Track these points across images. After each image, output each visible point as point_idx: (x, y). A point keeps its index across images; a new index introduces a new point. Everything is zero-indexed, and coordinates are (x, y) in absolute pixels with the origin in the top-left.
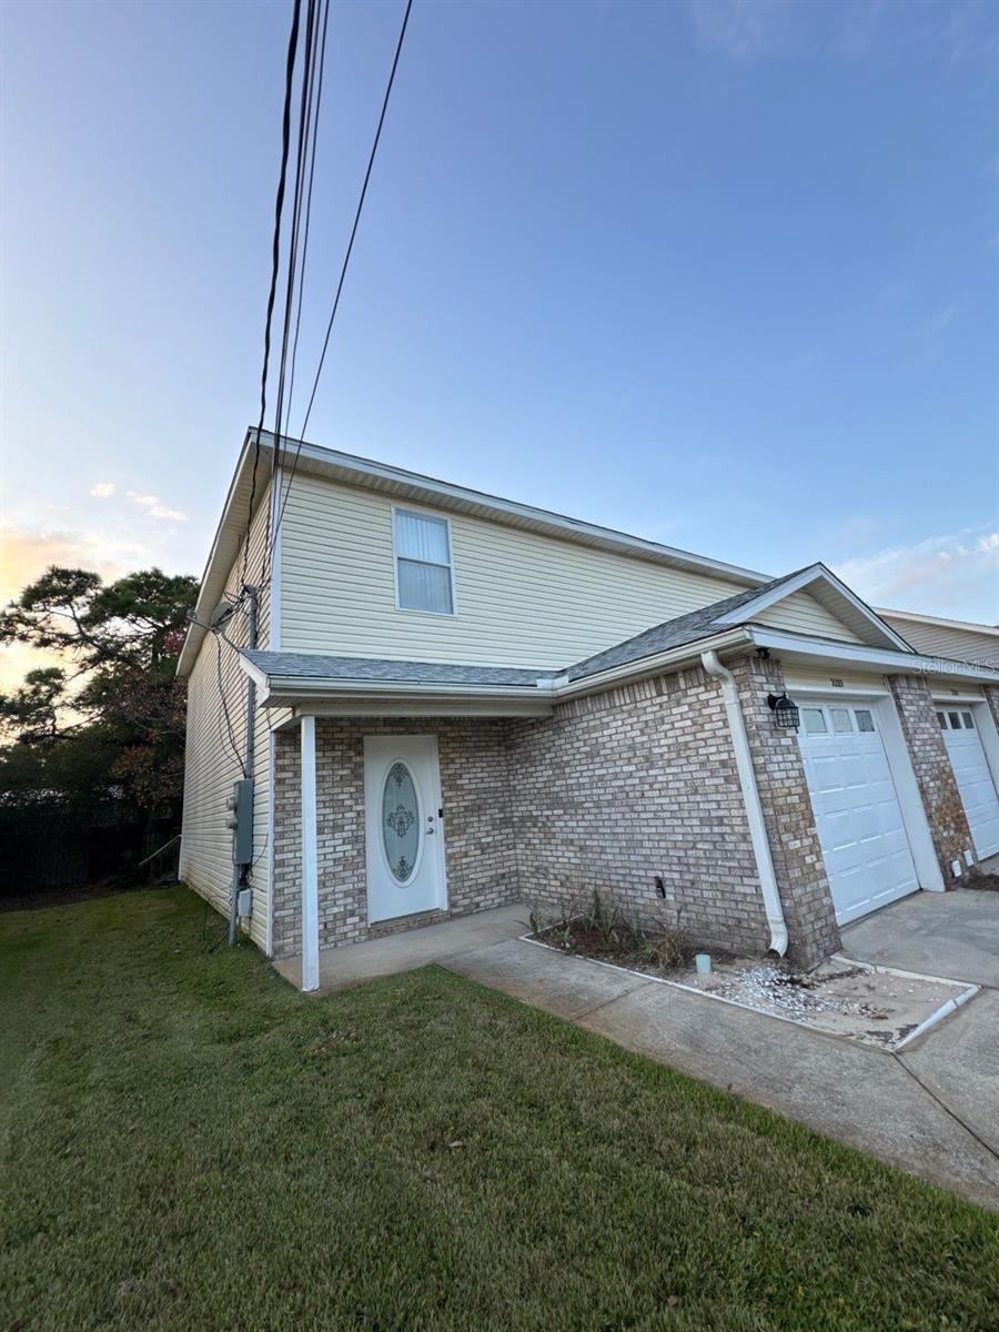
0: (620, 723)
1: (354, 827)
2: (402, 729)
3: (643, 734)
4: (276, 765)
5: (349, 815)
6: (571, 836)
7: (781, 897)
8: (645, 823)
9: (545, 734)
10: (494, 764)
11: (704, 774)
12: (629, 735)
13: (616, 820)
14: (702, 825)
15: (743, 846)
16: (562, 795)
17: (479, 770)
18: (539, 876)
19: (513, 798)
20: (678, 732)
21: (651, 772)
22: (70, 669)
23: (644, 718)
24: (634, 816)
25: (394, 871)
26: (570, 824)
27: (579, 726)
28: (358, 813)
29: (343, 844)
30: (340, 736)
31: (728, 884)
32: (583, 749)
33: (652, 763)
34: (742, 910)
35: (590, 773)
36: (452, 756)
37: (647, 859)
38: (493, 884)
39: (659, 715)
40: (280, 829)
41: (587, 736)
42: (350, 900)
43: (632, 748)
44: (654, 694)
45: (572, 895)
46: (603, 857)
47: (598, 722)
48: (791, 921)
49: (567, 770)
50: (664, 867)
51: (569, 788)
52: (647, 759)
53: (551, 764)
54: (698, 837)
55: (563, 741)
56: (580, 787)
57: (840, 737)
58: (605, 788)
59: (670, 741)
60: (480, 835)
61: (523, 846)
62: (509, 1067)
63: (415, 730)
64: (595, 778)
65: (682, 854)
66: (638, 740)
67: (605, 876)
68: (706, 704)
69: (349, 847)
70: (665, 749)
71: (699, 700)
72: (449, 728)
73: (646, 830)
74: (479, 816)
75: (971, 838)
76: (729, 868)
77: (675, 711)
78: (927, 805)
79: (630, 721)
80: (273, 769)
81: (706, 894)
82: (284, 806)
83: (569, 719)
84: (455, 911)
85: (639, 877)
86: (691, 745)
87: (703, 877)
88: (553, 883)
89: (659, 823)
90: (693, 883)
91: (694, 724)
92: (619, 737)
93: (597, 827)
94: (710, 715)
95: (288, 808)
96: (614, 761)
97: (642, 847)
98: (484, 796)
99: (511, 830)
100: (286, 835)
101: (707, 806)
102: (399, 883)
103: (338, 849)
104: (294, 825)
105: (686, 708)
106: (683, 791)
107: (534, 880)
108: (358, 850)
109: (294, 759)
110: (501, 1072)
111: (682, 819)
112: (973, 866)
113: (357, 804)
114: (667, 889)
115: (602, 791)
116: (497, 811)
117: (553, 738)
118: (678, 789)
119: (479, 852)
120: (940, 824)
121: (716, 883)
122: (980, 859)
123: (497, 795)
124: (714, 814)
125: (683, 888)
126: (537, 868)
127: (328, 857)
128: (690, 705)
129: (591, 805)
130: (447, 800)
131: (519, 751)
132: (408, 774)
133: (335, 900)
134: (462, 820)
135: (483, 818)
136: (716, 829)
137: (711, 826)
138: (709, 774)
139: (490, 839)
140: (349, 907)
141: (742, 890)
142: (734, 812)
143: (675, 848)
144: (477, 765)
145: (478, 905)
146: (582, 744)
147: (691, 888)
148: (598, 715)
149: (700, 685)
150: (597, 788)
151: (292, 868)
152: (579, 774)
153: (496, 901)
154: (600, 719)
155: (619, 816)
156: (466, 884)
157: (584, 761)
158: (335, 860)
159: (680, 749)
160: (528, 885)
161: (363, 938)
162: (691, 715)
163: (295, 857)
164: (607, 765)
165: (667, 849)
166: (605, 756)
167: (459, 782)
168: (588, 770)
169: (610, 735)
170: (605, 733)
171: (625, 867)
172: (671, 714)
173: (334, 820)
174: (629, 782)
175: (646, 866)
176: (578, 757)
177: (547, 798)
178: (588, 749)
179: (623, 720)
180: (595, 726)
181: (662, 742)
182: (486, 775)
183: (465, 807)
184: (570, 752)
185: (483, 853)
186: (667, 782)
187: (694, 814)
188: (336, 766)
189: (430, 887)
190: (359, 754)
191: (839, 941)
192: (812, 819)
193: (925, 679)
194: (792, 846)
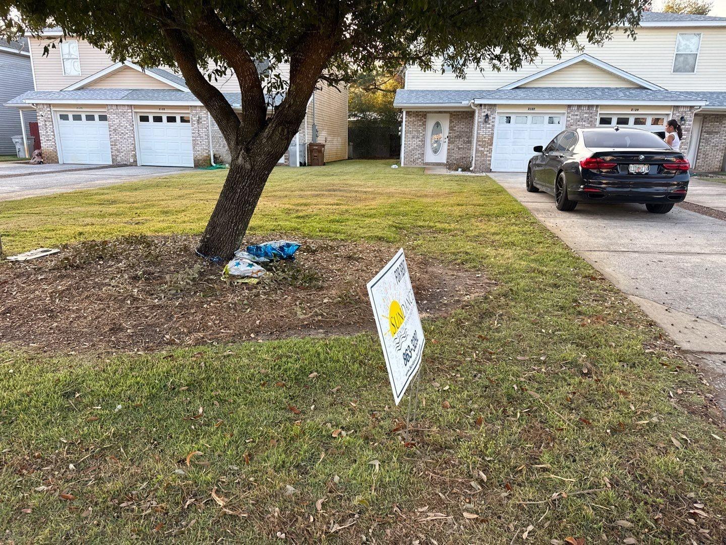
2: (438, 112)
4: (405, 120)
17: (462, 125)
25: (433, 151)
30: (420, 113)
36: (453, 120)
60: (459, 144)
63: (442, 113)
69: (421, 142)
72: (453, 113)
74: (459, 139)
84: (448, 164)
95: (407, 131)
98: (462, 133)
102: (434, 155)
104: (408, 135)
108: (423, 144)
109: (409, 119)
113: (424, 131)
130: (449, 133)
132: (440, 125)
133: (416, 155)
134: (454, 140)
139: (462, 146)
140: (419, 157)
156: (452, 157)
158: (417, 145)
161: (422, 164)
167: (455, 128)
173: (417, 135)
183: (456, 136)
185: (459, 150)
188: (419, 122)
189: (442, 157)
190: (425, 118)
191: (490, 171)
192: (491, 145)
193: (597, 106)
194: (480, 149)
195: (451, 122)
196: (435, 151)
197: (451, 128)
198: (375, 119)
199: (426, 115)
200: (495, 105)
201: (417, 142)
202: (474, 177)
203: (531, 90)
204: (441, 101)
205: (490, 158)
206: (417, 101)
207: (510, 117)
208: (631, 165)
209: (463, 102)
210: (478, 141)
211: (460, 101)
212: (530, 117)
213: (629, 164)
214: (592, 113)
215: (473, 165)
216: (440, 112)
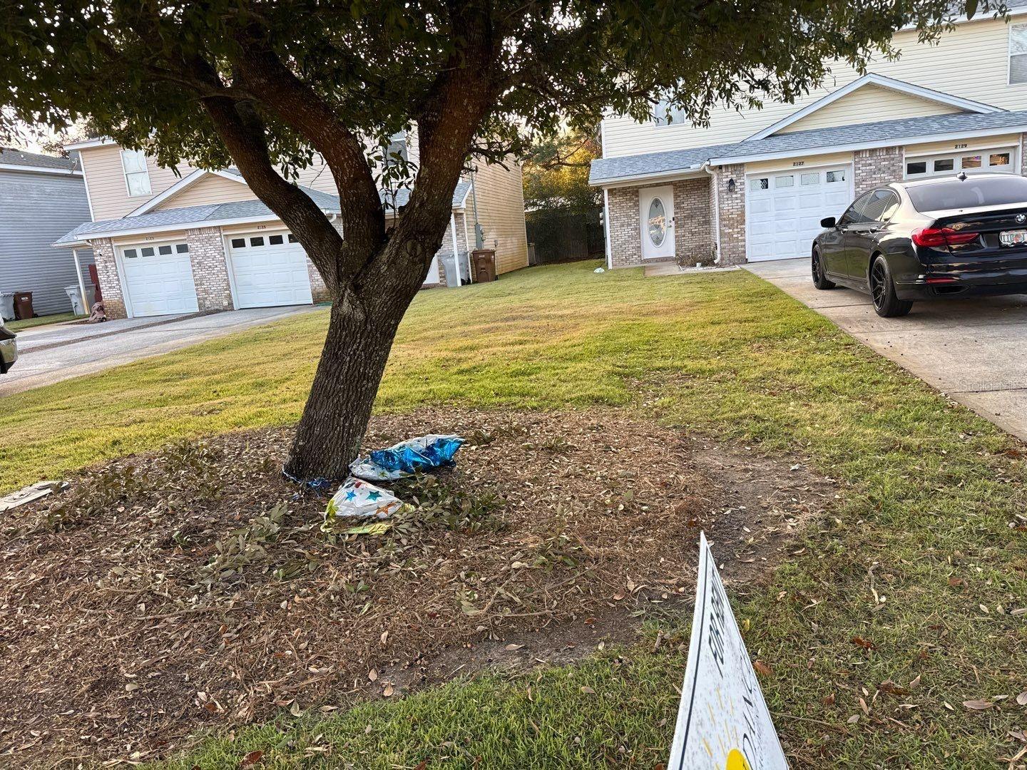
5: (633, 220)
10: (701, 196)
17: (693, 199)
19: (710, 212)
25: (654, 241)
28: (638, 219)
29: (631, 230)
30: (629, 190)
36: (679, 193)
38: (697, 248)
42: (635, 250)
60: (692, 228)
63: (662, 186)
69: (634, 232)
74: (691, 220)
84: (678, 257)
98: (695, 211)
99: (708, 226)
102: (656, 247)
108: (638, 233)
113: (637, 215)
116: (701, 217)
119: (690, 235)
123: (702, 210)
130: (676, 213)
132: (660, 202)
133: (629, 249)
134: (684, 222)
135: (694, 221)
139: (697, 230)
144: (690, 198)
156: (684, 247)
158: (628, 236)
161: (639, 263)
167: (683, 205)
173: (627, 222)
182: (697, 201)
183: (686, 216)
188: (628, 202)
189: (669, 248)
190: (637, 196)
191: (746, 261)
192: (743, 222)
193: (901, 147)
194: (726, 231)
195: (676, 196)
196: (658, 241)
197: (677, 206)
198: (563, 205)
199: (637, 191)
200: (742, 165)
201: (628, 231)
202: (723, 274)
203: (794, 137)
204: (659, 169)
205: (743, 243)
206: (623, 173)
207: (767, 180)
208: (1003, 233)
209: (692, 167)
210: (721, 220)
211: (688, 166)
212: (797, 176)
213: (999, 232)
214: (893, 159)
215: (719, 256)
216: (657, 185)
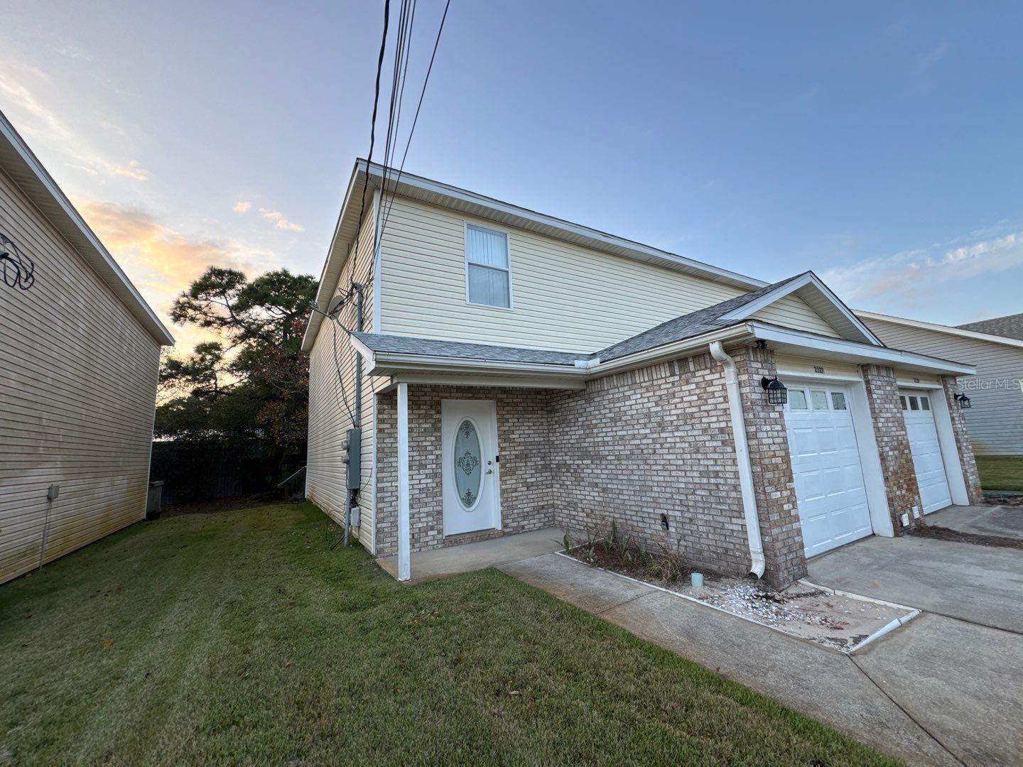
0: (639, 396)
1: (434, 466)
2: (470, 395)
3: (657, 405)
4: (378, 418)
5: (430, 457)
6: (597, 481)
7: (762, 534)
8: (655, 473)
9: (579, 403)
10: (538, 424)
11: (705, 438)
12: (645, 405)
13: (632, 470)
14: (701, 476)
15: (734, 494)
16: (590, 449)
17: (527, 428)
18: (570, 509)
19: (552, 450)
20: (686, 405)
21: (662, 435)
22: (226, 344)
23: (658, 393)
24: (648, 467)
25: (462, 499)
26: (596, 471)
27: (606, 397)
28: (437, 456)
29: (426, 478)
30: (425, 398)
31: (720, 522)
32: (608, 415)
33: (663, 427)
34: (729, 542)
35: (614, 434)
36: (507, 416)
37: (655, 500)
38: (535, 513)
39: (671, 391)
40: (381, 465)
41: (612, 405)
42: (430, 519)
43: (648, 415)
44: (668, 374)
45: (596, 524)
46: (621, 497)
47: (621, 395)
48: (768, 553)
49: (595, 431)
50: (669, 507)
51: (596, 444)
52: (660, 424)
53: (582, 425)
54: (698, 486)
55: (593, 409)
56: (605, 444)
57: (818, 413)
58: (624, 445)
59: (679, 412)
60: (526, 476)
61: (558, 486)
62: (551, 644)
63: (479, 396)
64: (617, 438)
65: (683, 497)
66: (652, 410)
67: (622, 512)
68: (711, 383)
69: (430, 481)
70: (675, 418)
71: (704, 381)
72: (505, 396)
73: (656, 479)
74: (526, 462)
75: (919, 497)
76: (721, 510)
77: (684, 388)
78: (885, 470)
79: (648, 394)
80: (376, 422)
81: (701, 529)
82: (383, 448)
83: (598, 392)
84: (506, 530)
85: (649, 513)
86: (696, 415)
87: (699, 516)
88: (581, 514)
89: (666, 473)
90: (691, 520)
91: (699, 399)
92: (638, 407)
93: (617, 475)
94: (713, 393)
95: (386, 450)
96: (633, 425)
97: (651, 491)
98: (530, 448)
99: (549, 474)
100: (385, 470)
101: (706, 462)
102: (467, 509)
103: (422, 481)
104: (391, 462)
105: (693, 386)
106: (687, 450)
107: (566, 511)
108: (437, 484)
109: (391, 415)
110: (545, 647)
111: (685, 471)
112: (918, 519)
113: (436, 449)
114: (670, 524)
115: (622, 448)
116: (539, 459)
117: (585, 406)
118: (683, 448)
119: (525, 489)
120: (895, 485)
121: (710, 521)
122: (925, 513)
123: (540, 447)
124: (711, 468)
125: (683, 523)
126: (569, 503)
127: (415, 487)
128: (697, 384)
129: (613, 458)
130: (502, 449)
131: (557, 414)
132: (474, 429)
133: (420, 518)
134: (513, 465)
135: (529, 464)
136: (712, 481)
137: (708, 478)
138: (709, 438)
139: (533, 480)
140: (430, 524)
141: (731, 528)
142: (728, 468)
143: (678, 493)
144: (525, 424)
145: (523, 527)
146: (608, 411)
147: (689, 523)
148: (621, 389)
149: (706, 368)
150: (618, 445)
151: (390, 494)
152: (604, 434)
153: (537, 525)
154: (623, 392)
155: (635, 467)
156: (515, 511)
157: (609, 425)
158: (420, 489)
159: (687, 418)
160: (561, 515)
161: (440, 546)
162: (697, 391)
163: (392, 486)
164: (628, 428)
165: (672, 493)
166: (626, 421)
167: (512, 436)
168: (612, 431)
169: (631, 406)
170: (627, 403)
171: (638, 506)
172: (681, 391)
173: (419, 461)
174: (645, 441)
175: (654, 505)
176: (604, 421)
177: (578, 451)
178: (612, 415)
179: (641, 394)
180: (618, 398)
181: (673, 412)
182: (532, 432)
183: (515, 455)
184: (599, 417)
185: (528, 490)
186: (675, 443)
187: (695, 468)
188: (421, 421)
189: (489, 514)
190: (438, 410)
192: (791, 476)
195: (502, 420)
196: (468, 499)
197: (504, 437)
205: (798, 525)
209: (576, 364)
216: (475, 395)
